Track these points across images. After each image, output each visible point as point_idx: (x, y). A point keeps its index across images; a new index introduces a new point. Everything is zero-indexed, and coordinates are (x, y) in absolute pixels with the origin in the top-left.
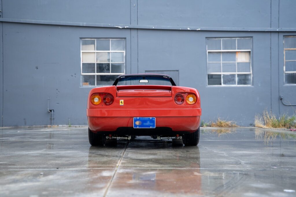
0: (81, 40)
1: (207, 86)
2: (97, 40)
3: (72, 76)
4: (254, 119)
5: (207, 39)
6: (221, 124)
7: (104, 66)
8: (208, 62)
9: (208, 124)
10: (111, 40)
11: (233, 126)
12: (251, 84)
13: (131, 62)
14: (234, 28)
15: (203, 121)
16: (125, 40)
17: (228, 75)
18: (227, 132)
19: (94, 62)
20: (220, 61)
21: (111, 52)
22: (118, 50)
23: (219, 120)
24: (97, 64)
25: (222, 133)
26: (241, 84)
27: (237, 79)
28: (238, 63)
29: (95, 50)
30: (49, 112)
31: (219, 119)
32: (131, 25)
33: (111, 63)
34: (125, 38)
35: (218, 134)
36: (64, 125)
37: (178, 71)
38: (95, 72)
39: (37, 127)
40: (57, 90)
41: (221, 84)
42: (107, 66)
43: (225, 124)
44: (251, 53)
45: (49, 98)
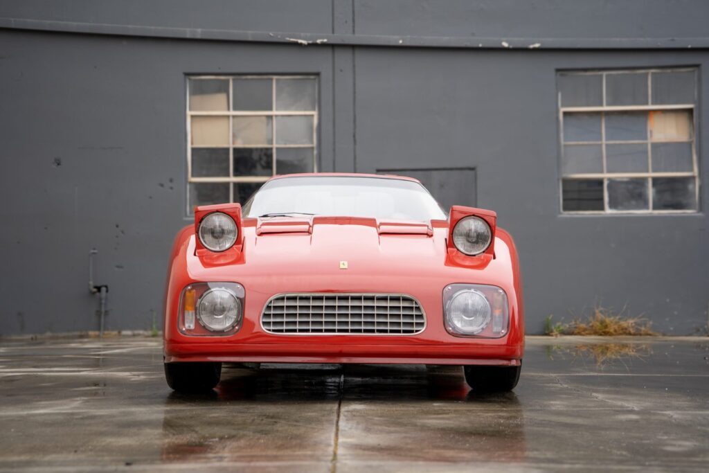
0: (188, 81)
1: (560, 213)
2: (234, 80)
3: (162, 185)
4: (706, 313)
5: (562, 75)
6: (606, 326)
7: (255, 156)
8: (562, 142)
9: (566, 326)
10: (277, 80)
11: (642, 332)
12: (694, 209)
13: (334, 143)
14: (642, 39)
15: (550, 318)
16: (317, 80)
17: (625, 180)
18: (623, 352)
19: (225, 146)
20: (600, 139)
21: (276, 116)
22: (297, 110)
23: (600, 316)
24: (235, 150)
25: (609, 354)
26: (666, 207)
27: (651, 192)
28: (656, 146)
29: (229, 109)
30: (94, 293)
31: (597, 311)
32: (335, 35)
33: (277, 149)
34: (318, 74)
35: (595, 356)
36: (136, 332)
37: (472, 169)
38: (227, 175)
39: (58, 338)
40: (117, 226)
41: (602, 208)
42: (266, 155)
43: (616, 327)
44: (695, 113)
45: (92, 251)
